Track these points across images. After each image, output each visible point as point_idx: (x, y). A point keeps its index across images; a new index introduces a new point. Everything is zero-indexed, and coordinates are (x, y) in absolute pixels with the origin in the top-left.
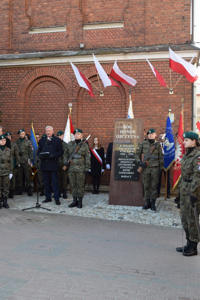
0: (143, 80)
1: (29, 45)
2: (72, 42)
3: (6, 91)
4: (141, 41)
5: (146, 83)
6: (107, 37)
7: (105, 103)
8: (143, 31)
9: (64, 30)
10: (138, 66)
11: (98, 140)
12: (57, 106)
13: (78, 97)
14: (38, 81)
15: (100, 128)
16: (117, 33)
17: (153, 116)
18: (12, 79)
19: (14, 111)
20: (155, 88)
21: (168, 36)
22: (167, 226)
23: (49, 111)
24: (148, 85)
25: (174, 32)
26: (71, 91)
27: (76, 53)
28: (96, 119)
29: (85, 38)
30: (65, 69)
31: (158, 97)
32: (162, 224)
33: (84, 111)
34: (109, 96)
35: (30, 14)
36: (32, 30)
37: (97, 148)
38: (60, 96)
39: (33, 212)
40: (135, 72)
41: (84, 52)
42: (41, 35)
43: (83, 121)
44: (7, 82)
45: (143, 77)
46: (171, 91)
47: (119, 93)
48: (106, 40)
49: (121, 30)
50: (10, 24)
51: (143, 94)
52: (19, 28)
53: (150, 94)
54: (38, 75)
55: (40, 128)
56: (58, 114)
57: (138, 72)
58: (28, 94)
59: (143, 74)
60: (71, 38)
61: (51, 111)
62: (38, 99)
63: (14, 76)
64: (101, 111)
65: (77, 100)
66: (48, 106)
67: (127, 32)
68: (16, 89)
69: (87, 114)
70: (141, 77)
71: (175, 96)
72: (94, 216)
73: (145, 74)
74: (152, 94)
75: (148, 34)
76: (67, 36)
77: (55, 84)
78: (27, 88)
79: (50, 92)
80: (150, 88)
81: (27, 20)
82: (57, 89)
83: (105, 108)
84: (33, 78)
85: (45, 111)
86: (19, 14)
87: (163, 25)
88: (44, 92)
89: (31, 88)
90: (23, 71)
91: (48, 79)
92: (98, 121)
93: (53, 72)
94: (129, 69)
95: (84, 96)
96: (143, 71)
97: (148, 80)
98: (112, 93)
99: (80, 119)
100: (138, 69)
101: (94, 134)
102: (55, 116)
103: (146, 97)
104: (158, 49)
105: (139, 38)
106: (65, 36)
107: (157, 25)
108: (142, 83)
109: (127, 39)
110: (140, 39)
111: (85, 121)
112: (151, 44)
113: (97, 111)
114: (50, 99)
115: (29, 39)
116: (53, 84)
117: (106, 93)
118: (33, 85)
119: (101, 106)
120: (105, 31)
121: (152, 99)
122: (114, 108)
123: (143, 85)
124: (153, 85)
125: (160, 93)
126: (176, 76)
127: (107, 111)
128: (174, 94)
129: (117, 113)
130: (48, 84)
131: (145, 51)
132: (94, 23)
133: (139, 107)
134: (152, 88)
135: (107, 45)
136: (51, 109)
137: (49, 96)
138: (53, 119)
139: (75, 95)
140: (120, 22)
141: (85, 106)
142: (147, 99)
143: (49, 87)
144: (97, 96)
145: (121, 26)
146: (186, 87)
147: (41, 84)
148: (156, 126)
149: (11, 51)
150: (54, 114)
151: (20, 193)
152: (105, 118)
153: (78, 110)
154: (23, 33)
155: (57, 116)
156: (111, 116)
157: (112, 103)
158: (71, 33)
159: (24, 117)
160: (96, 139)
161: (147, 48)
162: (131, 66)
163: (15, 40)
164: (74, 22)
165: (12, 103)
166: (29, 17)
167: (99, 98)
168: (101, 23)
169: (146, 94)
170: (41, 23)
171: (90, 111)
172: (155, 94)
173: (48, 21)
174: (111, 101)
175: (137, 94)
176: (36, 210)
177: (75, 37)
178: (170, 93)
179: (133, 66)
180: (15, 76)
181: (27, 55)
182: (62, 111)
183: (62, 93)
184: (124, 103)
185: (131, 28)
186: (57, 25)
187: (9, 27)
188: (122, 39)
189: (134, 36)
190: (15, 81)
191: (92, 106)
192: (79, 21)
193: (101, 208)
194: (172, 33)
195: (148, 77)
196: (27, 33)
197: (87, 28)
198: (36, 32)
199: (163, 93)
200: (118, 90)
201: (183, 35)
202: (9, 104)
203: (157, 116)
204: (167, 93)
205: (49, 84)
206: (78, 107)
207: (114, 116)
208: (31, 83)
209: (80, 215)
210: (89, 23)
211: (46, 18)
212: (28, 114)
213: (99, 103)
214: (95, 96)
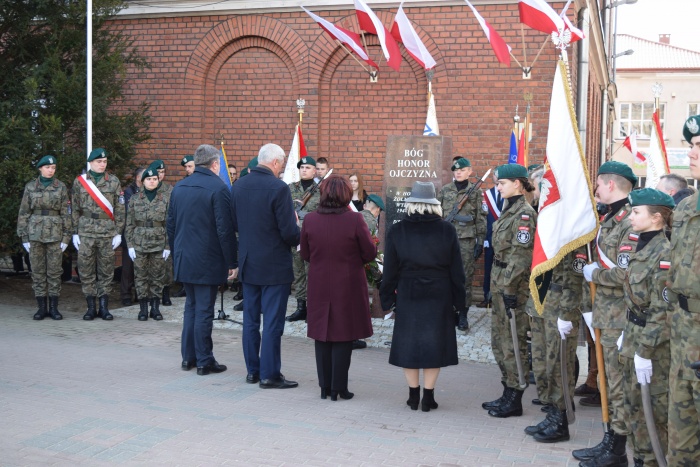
0: (464, 47)
3: (163, 70)
5: (470, 53)
7: (381, 98)
10: (453, 15)
12: (276, 103)
13: (320, 84)
14: (234, 48)
15: (370, 155)
17: (485, 128)
18: (176, 42)
19: (181, 114)
20: (491, 65)
22: (484, 360)
23: (257, 115)
24: (476, 59)
26: (306, 71)
28: (360, 132)
30: (293, 21)
31: (497, 85)
32: (474, 357)
33: (333, 115)
34: (388, 81)
37: (356, 198)
38: (282, 81)
40: (447, 28)
43: (333, 138)
44: (165, 48)
45: (463, 40)
46: (526, 72)
47: (412, 75)
51: (463, 78)
53: (480, 78)
54: (234, 34)
55: (238, 153)
56: (277, 121)
57: (453, 28)
58: (212, 76)
59: (464, 34)
61: (262, 115)
62: (234, 87)
63: (180, 36)
64: (372, 116)
65: (319, 92)
66: (254, 103)
68: (185, 65)
69: (341, 121)
71: (535, 83)
73: (469, 34)
74: (485, 78)
77: (271, 55)
78: (210, 64)
79: (260, 71)
80: (480, 66)
82: (275, 65)
83: (380, 110)
84: (223, 40)
85: (248, 115)
88: (248, 71)
89: (218, 63)
90: (201, 24)
91: (256, 43)
92: (365, 138)
93: (267, 28)
94: (433, 22)
95: (335, 81)
96: (464, 27)
97: (475, 46)
98: (396, 74)
99: (325, 132)
100: (455, 21)
101: (356, 166)
102: (271, 126)
103: (470, 84)
108: (463, 53)
111: (336, 138)
113: (362, 115)
114: (261, 87)
116: (266, 54)
117: (383, 75)
118: (223, 56)
119: (372, 104)
121: (483, 90)
122: (400, 110)
123: (464, 59)
124: (486, 59)
125: (502, 77)
126: (537, 39)
127: (386, 116)
128: (535, 78)
129: (405, 121)
130: (256, 54)
133: (454, 108)
134: (485, 66)
136: (262, 109)
137: (258, 82)
138: (267, 132)
139: (315, 79)
141: (338, 104)
142: (473, 90)
143: (257, 62)
144: (364, 81)
147: (240, 54)
148: (492, 151)
150: (268, 121)
152: (380, 132)
153: (320, 112)
155: (274, 126)
156: (393, 127)
157: (397, 98)
159: (202, 126)
160: (354, 178)
162: (439, 15)
165: (177, 97)
167: (369, 87)
169: (470, 78)
171: (346, 116)
172: (491, 78)
174: (394, 92)
175: (452, 79)
178: (524, 76)
179: (443, 15)
180: (184, 36)
182: (285, 115)
183: (287, 75)
184: (421, 98)
190: (183, 48)
191: (353, 104)
195: (475, 40)
199: (507, 78)
200: (410, 70)
202: (169, 97)
203: (494, 128)
204: (517, 78)
205: (258, 55)
206: (320, 106)
207: (399, 127)
208: (219, 53)
212: (211, 120)
213: (366, 98)
214: (360, 81)
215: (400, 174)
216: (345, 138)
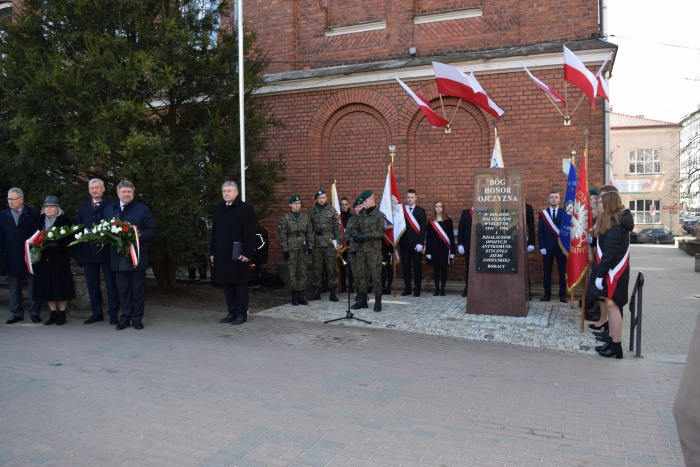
0: (517, 103)
1: (326, 55)
2: (396, 46)
3: (291, 132)
4: (513, 37)
5: (522, 107)
6: (454, 34)
7: (453, 145)
8: (516, 21)
9: (382, 26)
10: (508, 80)
11: (443, 206)
12: (374, 152)
13: (407, 136)
14: (342, 113)
15: (446, 187)
16: (471, 26)
17: (536, 163)
18: (301, 111)
19: (305, 162)
20: (539, 116)
21: (559, 27)
22: (571, 350)
23: (360, 161)
24: (527, 112)
25: (570, 20)
26: (396, 127)
27: (403, 63)
28: (438, 171)
29: (417, 38)
30: (385, 90)
31: (544, 130)
32: (561, 347)
33: (418, 159)
34: (459, 131)
35: (326, 5)
36: (330, 30)
37: (440, 219)
38: (379, 135)
39: (342, 326)
40: (504, 90)
41: (417, 61)
42: (345, 38)
43: (418, 176)
44: (292, 115)
45: (517, 98)
46: (567, 120)
47: (477, 126)
48: (454, 39)
49: (479, 20)
50: (295, 23)
51: (518, 127)
52: (309, 28)
53: (530, 126)
54: (342, 103)
55: (347, 189)
56: (375, 165)
57: (508, 89)
58: (326, 134)
59: (517, 94)
60: (395, 39)
61: (365, 161)
62: (343, 142)
63: (303, 106)
64: (447, 158)
65: (406, 142)
66: (358, 153)
67: (489, 23)
68: (307, 127)
69: (423, 163)
70: (513, 99)
71: (574, 128)
72: (443, 332)
73: (521, 93)
74: (535, 126)
75: (525, 25)
76: (388, 37)
77: (370, 116)
78: (325, 125)
79: (362, 129)
80: (531, 117)
81: (322, 15)
82: (373, 124)
83: (453, 153)
84: (335, 107)
85: (354, 161)
86: (309, 6)
87: (550, 9)
88: (352, 129)
89: (331, 124)
90: (318, 97)
91: (358, 108)
92: (442, 175)
93: (367, 97)
94: (493, 86)
95: (418, 133)
96: (517, 89)
97: (526, 102)
98: (465, 126)
99: (412, 172)
100: (509, 84)
101: (436, 196)
102: (371, 169)
103: (523, 131)
104: (542, 49)
105: (509, 33)
106: (385, 35)
107: (541, 9)
108: (517, 108)
109: (489, 35)
110: (512, 35)
111: (420, 176)
112: (530, 42)
113: (440, 158)
114: (363, 140)
115: (326, 45)
116: (366, 116)
117: (455, 127)
118: (334, 120)
119: (447, 149)
120: (450, 25)
121: (533, 135)
122: (468, 152)
123: (518, 112)
124: (535, 111)
125: (548, 125)
126: (574, 95)
127: (457, 157)
128: (573, 124)
129: (474, 161)
130: (358, 116)
131: (520, 54)
132: (431, 13)
133: (512, 149)
134: (534, 116)
135: (455, 48)
136: (364, 156)
137: (360, 136)
138: (368, 173)
139: (404, 132)
140: (475, 7)
141: (420, 150)
142: (526, 135)
143: (361, 122)
144: (440, 132)
145: (477, 14)
146: (592, 113)
147: (347, 117)
148: (542, 181)
149: (297, 65)
150: (368, 165)
151: (317, 298)
152: (453, 170)
153: (408, 157)
154: (316, 36)
155: (373, 169)
156: (464, 165)
157: (466, 144)
158: (394, 31)
159: (321, 171)
160: (439, 204)
161: (523, 49)
162: (497, 81)
163: (304, 48)
164: (399, 13)
165: (302, 150)
166: (325, 9)
167: (444, 137)
168: (444, 11)
169: (523, 126)
170: (345, 18)
171: (428, 159)
172: (540, 125)
173: (356, 13)
174: (464, 140)
175: (508, 128)
176: (347, 323)
177: (401, 36)
178: (565, 123)
179: (500, 80)
180: (305, 106)
181: (323, 71)
182: (381, 160)
183: (382, 131)
184: (485, 143)
185: (495, 17)
186: (370, 20)
187: (294, 27)
188: (480, 36)
189: (500, 29)
190: (305, 115)
191: (433, 150)
192: (407, 11)
193: (454, 320)
194: (566, 21)
195: (526, 98)
196: (323, 35)
197: (420, 21)
198: (338, 32)
199: (552, 124)
200: (475, 122)
201: (585, 24)
202: (296, 151)
203: (543, 163)
204: (560, 124)
205: (360, 117)
206: (408, 152)
207: (469, 165)
208: (331, 117)
209: (421, 331)
210: (424, 13)
211: (353, 9)
212: (327, 166)
213: (443, 145)
214: (437, 133)
215: (487, 199)
216: (427, 175)
